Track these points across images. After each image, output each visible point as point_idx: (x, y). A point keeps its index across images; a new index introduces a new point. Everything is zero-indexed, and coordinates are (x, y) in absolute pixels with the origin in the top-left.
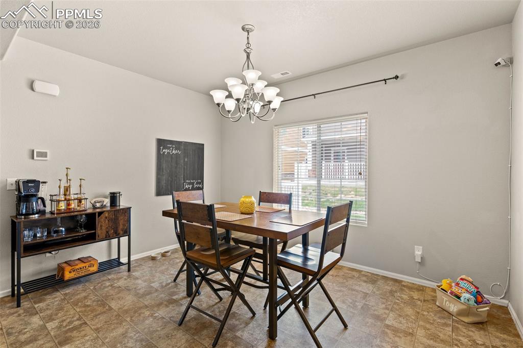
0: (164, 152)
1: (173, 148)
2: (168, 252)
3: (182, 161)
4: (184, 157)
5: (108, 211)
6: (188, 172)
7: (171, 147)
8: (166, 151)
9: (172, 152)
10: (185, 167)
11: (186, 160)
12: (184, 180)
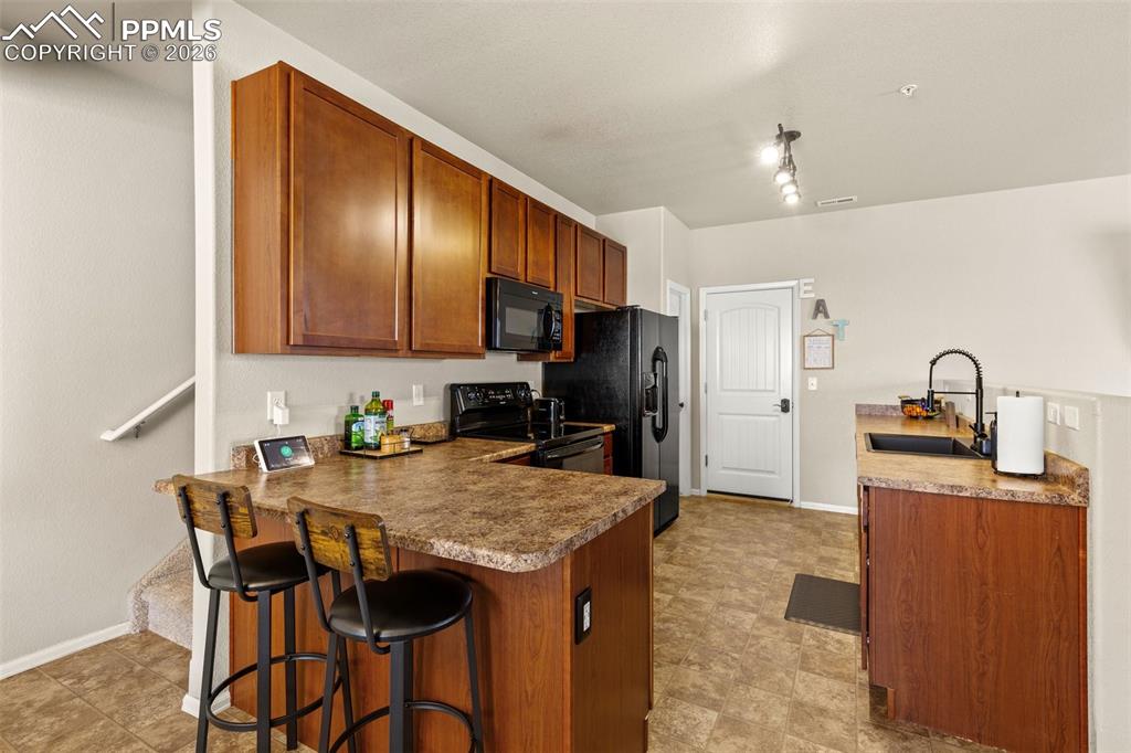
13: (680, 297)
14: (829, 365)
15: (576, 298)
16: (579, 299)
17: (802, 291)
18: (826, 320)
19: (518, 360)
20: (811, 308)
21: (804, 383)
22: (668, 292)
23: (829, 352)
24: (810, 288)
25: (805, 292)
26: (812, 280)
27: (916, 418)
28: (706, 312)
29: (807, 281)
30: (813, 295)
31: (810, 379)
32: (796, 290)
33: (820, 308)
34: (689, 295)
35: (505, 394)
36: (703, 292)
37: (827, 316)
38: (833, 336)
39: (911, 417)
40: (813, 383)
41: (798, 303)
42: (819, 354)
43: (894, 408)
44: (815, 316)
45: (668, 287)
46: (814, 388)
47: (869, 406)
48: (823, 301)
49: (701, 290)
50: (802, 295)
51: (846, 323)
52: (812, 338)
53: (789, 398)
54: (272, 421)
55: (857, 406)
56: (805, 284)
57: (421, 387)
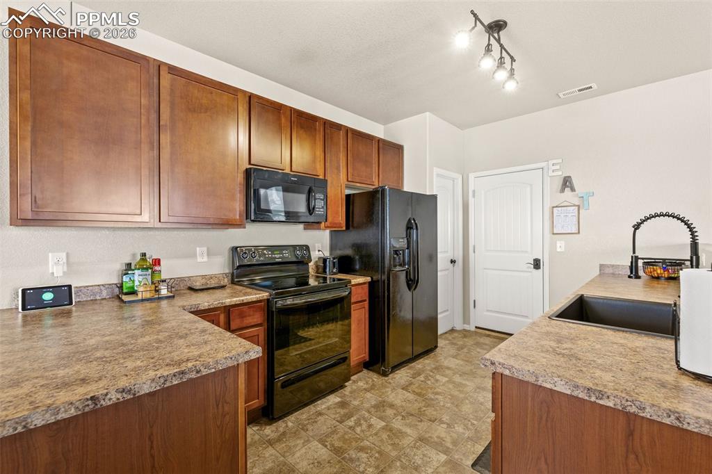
13: (453, 181)
14: (575, 230)
15: (347, 183)
16: (350, 183)
17: (550, 172)
18: (572, 193)
19: (305, 229)
20: (559, 183)
21: (553, 245)
22: (435, 176)
23: (575, 219)
24: (558, 167)
25: (555, 171)
26: (560, 161)
27: (658, 278)
28: (474, 191)
29: (555, 161)
30: (560, 173)
31: (558, 242)
32: (545, 169)
33: (567, 183)
34: (460, 179)
35: (283, 254)
36: (472, 176)
37: (573, 189)
38: (579, 206)
39: (653, 278)
40: (560, 245)
41: (547, 180)
42: (566, 221)
44: (562, 191)
45: (435, 173)
46: (562, 250)
47: (613, 266)
48: (570, 177)
49: (470, 175)
50: (551, 174)
52: (560, 209)
53: (540, 257)
54: (53, 273)
55: (601, 266)
56: (554, 164)
57: (205, 249)
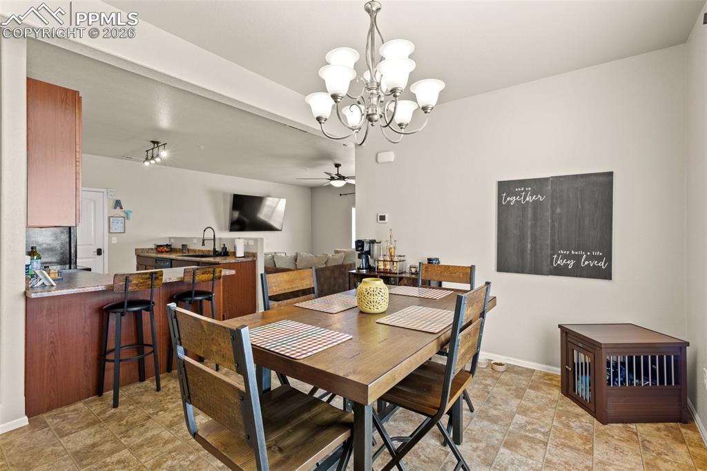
0: (510, 201)
1: (527, 192)
2: (501, 364)
3: (549, 214)
4: (553, 206)
5: (407, 278)
6: (563, 234)
7: (523, 192)
8: (513, 199)
9: (524, 199)
10: (556, 224)
11: (558, 210)
12: (553, 248)
14: (122, 231)
17: (108, 195)
18: (121, 210)
20: (112, 203)
21: (110, 240)
23: (122, 225)
24: (113, 193)
25: (111, 195)
26: (115, 190)
29: (111, 190)
30: (114, 197)
31: (113, 238)
32: (105, 193)
33: (118, 204)
37: (121, 208)
38: (124, 218)
40: (115, 240)
41: (106, 200)
42: (117, 226)
43: (152, 249)
44: (115, 208)
46: (116, 242)
47: (142, 249)
48: (119, 200)
50: (109, 197)
51: (131, 212)
52: (114, 218)
53: (101, 248)
55: (136, 249)
56: (111, 192)
